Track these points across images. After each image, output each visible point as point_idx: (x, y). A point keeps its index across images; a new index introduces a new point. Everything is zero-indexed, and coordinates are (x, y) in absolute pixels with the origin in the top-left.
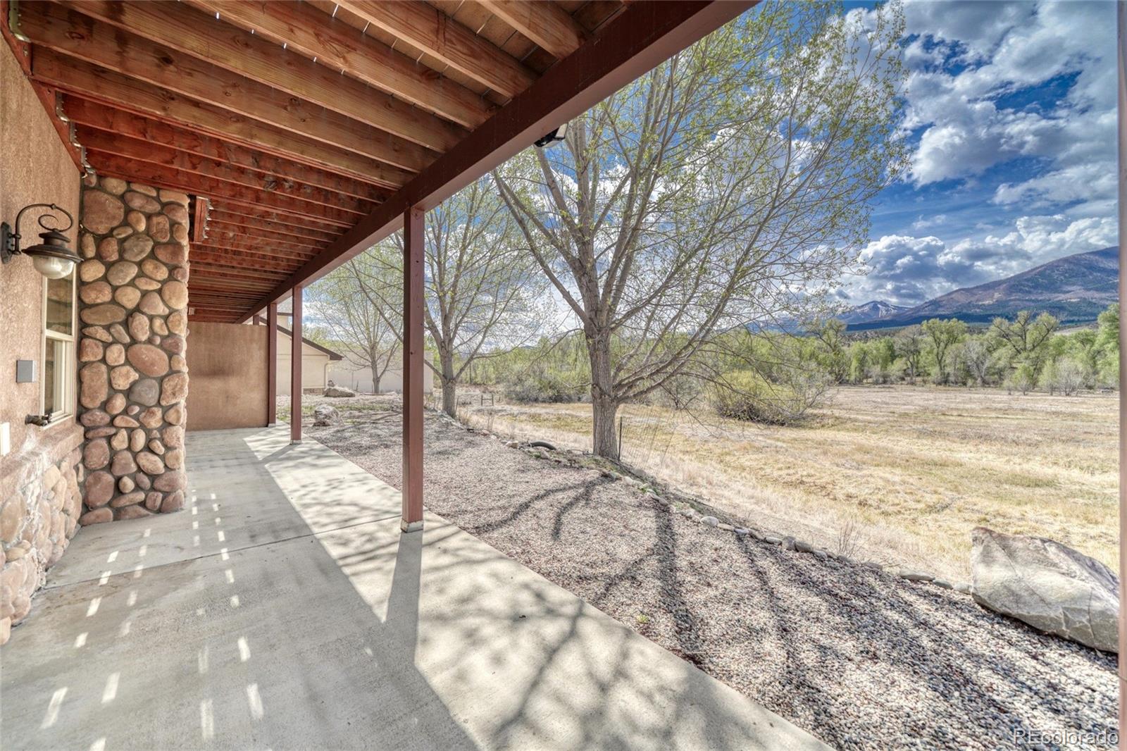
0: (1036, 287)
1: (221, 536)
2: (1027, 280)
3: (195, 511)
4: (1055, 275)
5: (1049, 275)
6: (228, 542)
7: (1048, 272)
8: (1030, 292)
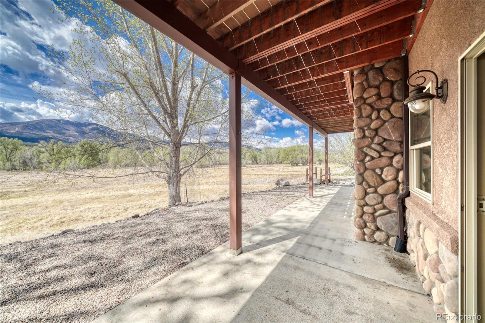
0: (36, 128)
1: (348, 206)
2: (32, 125)
3: (353, 214)
4: (43, 125)
5: (41, 125)
6: (347, 204)
7: (40, 123)
8: (33, 130)
